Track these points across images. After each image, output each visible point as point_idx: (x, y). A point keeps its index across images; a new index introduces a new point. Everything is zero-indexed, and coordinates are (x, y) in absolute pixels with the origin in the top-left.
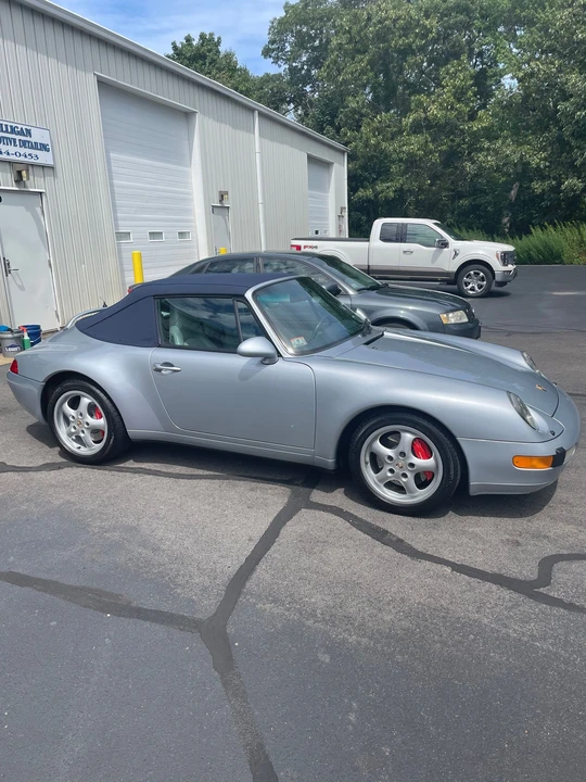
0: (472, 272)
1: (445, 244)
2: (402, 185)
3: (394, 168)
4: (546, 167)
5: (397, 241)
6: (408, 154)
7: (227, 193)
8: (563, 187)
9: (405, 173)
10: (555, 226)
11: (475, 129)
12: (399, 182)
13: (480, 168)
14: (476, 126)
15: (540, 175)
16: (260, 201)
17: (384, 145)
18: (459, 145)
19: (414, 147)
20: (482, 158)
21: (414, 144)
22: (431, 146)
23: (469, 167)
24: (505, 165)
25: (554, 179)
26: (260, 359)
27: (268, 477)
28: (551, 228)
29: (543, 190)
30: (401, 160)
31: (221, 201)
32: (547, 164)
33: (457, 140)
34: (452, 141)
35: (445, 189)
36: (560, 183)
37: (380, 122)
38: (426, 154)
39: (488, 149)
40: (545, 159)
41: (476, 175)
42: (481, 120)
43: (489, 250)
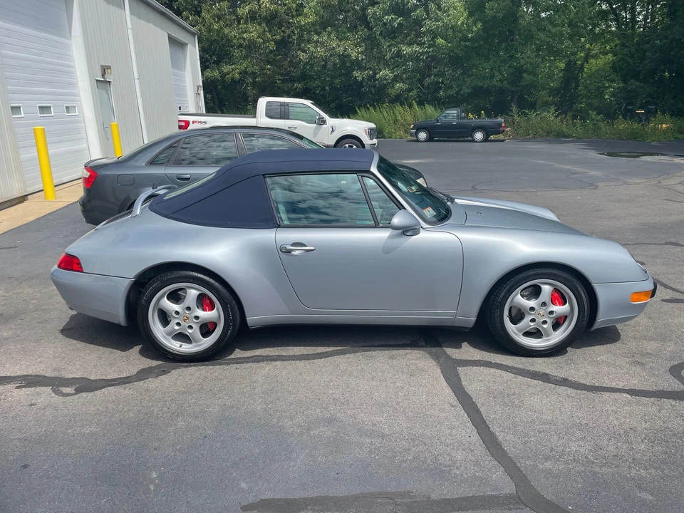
0: (347, 145)
1: (323, 122)
2: (246, 68)
3: (236, 53)
4: (363, 59)
5: (281, 118)
6: (250, 40)
7: (109, 67)
8: (378, 76)
9: (246, 57)
10: (375, 108)
11: (303, 23)
12: (244, 65)
13: (312, 57)
14: (303, 20)
15: (358, 65)
16: (136, 76)
17: (226, 31)
18: (289, 36)
19: (254, 35)
20: (312, 49)
21: (253, 32)
22: (268, 35)
23: (303, 56)
24: (331, 55)
25: (370, 69)
26: (401, 231)
27: (392, 343)
28: (372, 109)
29: (363, 78)
30: (241, 46)
31: (103, 76)
32: (364, 57)
33: (288, 32)
34: (284, 32)
35: (278, 74)
36: (375, 74)
37: (219, 10)
38: (264, 42)
39: (317, 42)
40: (362, 53)
41: (307, 63)
42: (306, 15)
43: (357, 127)
